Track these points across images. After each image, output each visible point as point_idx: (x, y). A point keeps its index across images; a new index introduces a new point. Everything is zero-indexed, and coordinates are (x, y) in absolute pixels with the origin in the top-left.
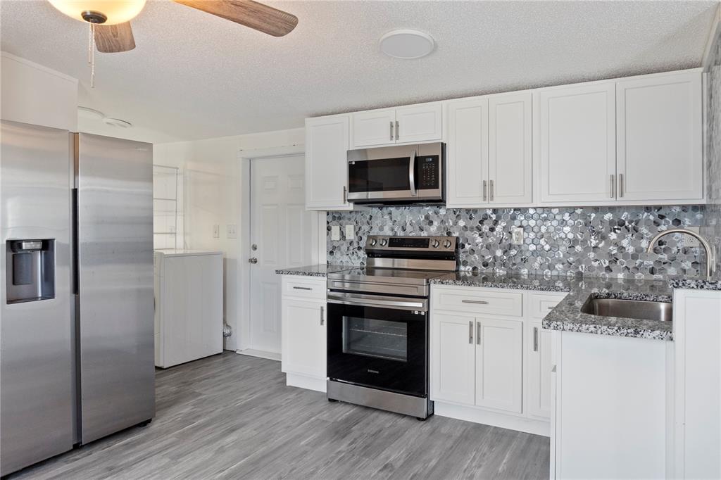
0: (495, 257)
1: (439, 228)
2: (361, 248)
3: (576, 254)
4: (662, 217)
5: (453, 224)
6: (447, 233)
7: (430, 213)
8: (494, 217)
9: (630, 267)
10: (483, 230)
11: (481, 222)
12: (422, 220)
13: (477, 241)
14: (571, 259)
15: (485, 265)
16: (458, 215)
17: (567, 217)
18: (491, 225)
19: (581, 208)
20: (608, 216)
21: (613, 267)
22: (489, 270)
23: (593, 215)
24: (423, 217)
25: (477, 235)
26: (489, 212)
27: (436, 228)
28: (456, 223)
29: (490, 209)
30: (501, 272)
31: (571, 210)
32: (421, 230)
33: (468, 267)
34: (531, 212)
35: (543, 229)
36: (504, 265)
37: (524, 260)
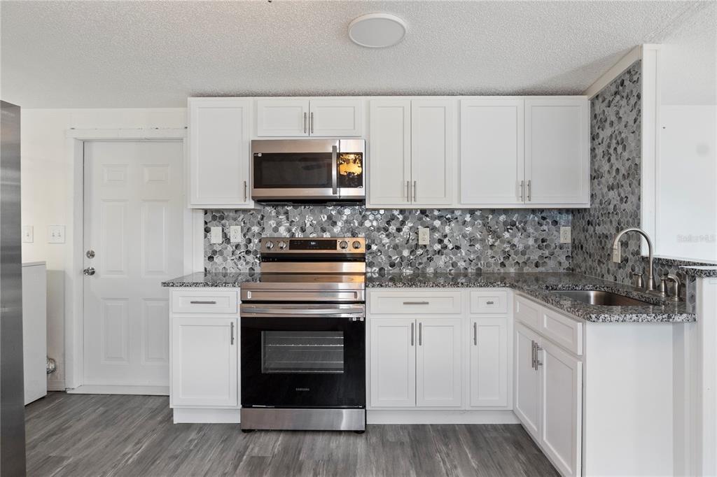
0: (402, 258)
1: (343, 229)
3: (475, 252)
4: (544, 218)
5: (359, 224)
6: (352, 234)
7: (333, 213)
8: (401, 217)
9: (520, 262)
10: (390, 230)
11: (388, 223)
12: (324, 220)
13: (383, 242)
14: (472, 257)
15: (392, 265)
16: (364, 216)
17: (468, 218)
18: (398, 225)
19: (480, 210)
20: (502, 218)
21: (507, 263)
22: (396, 270)
23: (491, 216)
24: (326, 217)
25: (384, 236)
26: (396, 213)
27: (339, 229)
28: (361, 224)
29: (396, 209)
30: (408, 271)
31: (472, 212)
32: (324, 230)
33: (374, 268)
34: (436, 213)
35: (447, 230)
36: (410, 264)
37: (430, 259)
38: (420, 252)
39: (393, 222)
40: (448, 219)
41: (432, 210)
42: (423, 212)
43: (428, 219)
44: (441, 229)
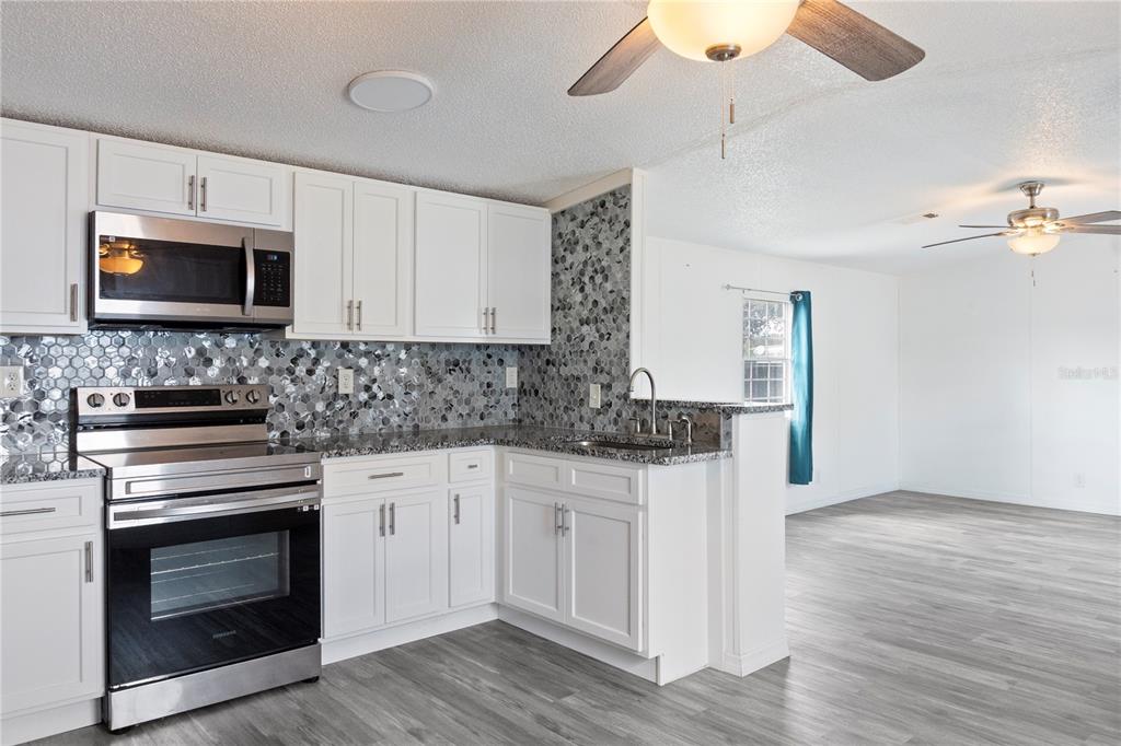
0: (314, 415)
1: (223, 371)
2: (44, 416)
3: (412, 402)
4: (489, 356)
5: (250, 364)
6: (238, 380)
7: (207, 344)
8: (313, 353)
9: (464, 413)
10: (297, 373)
11: (294, 361)
12: (189, 356)
13: (287, 390)
14: (408, 409)
15: (300, 426)
16: (257, 350)
17: (403, 355)
18: (309, 365)
19: (418, 344)
20: (444, 355)
21: (449, 416)
22: (306, 434)
23: (431, 353)
24: (193, 350)
25: (288, 382)
26: (306, 346)
27: (217, 371)
28: (253, 363)
29: (306, 341)
30: (323, 434)
31: (408, 346)
32: (190, 374)
33: (273, 433)
34: (362, 347)
35: (377, 371)
36: (326, 424)
37: (354, 415)
38: (339, 404)
39: (301, 360)
40: (378, 356)
41: (357, 343)
42: (345, 345)
43: (351, 356)
44: (368, 372)
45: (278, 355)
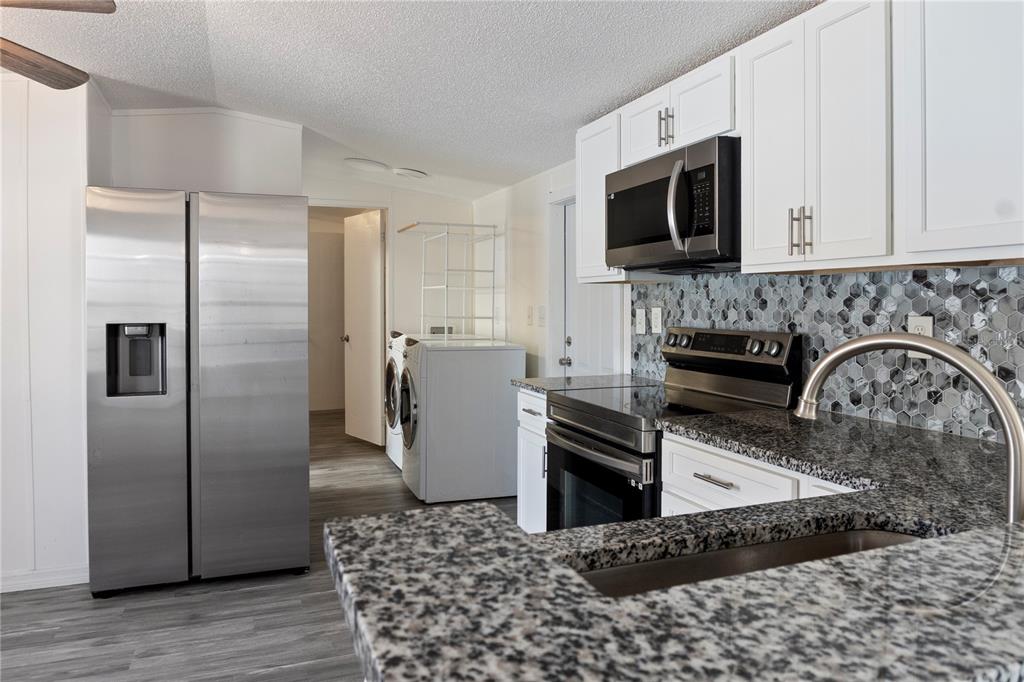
0: (873, 385)
1: (776, 315)
5: (800, 307)
6: (789, 326)
8: (872, 290)
10: (852, 321)
11: (848, 303)
12: (750, 298)
15: (856, 400)
18: (868, 309)
22: (863, 412)
24: (753, 292)
26: (864, 279)
27: (771, 315)
28: (803, 305)
29: (864, 271)
32: (750, 317)
34: (951, 277)
35: (979, 321)
36: (892, 403)
37: (935, 397)
38: (911, 375)
39: (858, 302)
40: (981, 293)
41: (940, 268)
42: (920, 275)
43: (931, 294)
44: (962, 322)
45: (830, 295)
